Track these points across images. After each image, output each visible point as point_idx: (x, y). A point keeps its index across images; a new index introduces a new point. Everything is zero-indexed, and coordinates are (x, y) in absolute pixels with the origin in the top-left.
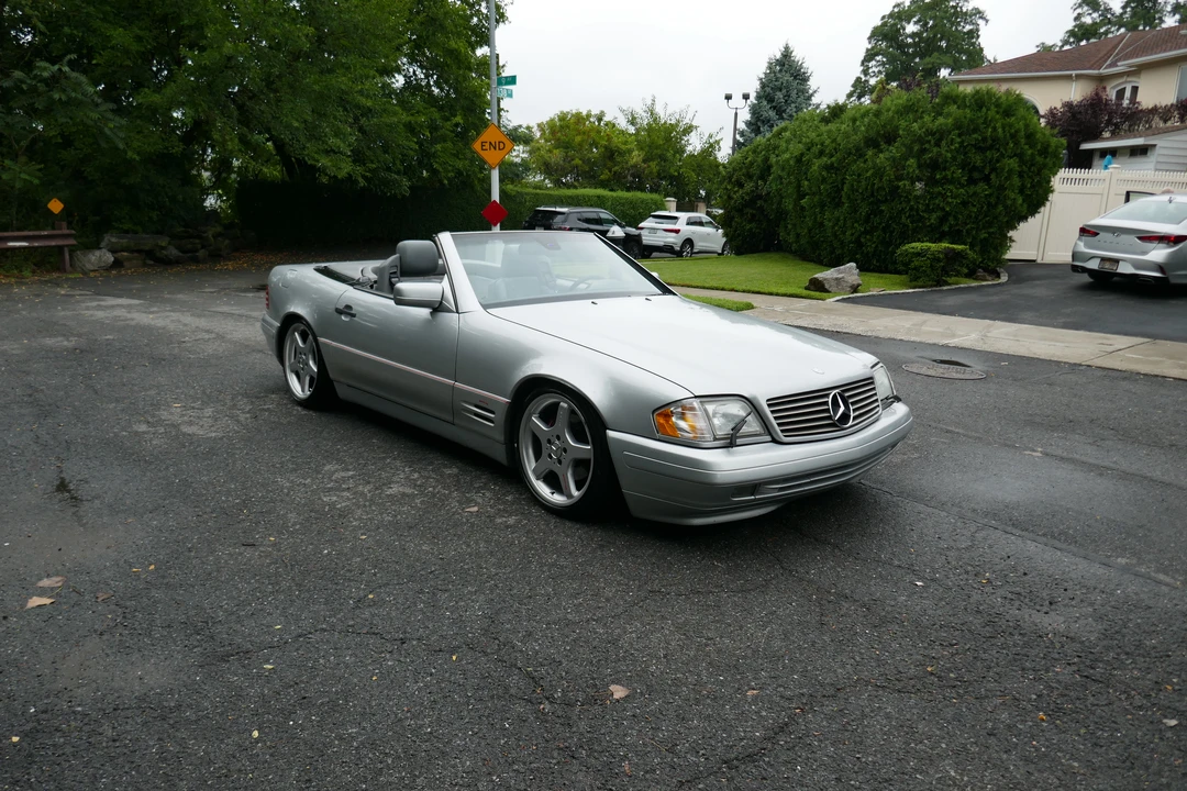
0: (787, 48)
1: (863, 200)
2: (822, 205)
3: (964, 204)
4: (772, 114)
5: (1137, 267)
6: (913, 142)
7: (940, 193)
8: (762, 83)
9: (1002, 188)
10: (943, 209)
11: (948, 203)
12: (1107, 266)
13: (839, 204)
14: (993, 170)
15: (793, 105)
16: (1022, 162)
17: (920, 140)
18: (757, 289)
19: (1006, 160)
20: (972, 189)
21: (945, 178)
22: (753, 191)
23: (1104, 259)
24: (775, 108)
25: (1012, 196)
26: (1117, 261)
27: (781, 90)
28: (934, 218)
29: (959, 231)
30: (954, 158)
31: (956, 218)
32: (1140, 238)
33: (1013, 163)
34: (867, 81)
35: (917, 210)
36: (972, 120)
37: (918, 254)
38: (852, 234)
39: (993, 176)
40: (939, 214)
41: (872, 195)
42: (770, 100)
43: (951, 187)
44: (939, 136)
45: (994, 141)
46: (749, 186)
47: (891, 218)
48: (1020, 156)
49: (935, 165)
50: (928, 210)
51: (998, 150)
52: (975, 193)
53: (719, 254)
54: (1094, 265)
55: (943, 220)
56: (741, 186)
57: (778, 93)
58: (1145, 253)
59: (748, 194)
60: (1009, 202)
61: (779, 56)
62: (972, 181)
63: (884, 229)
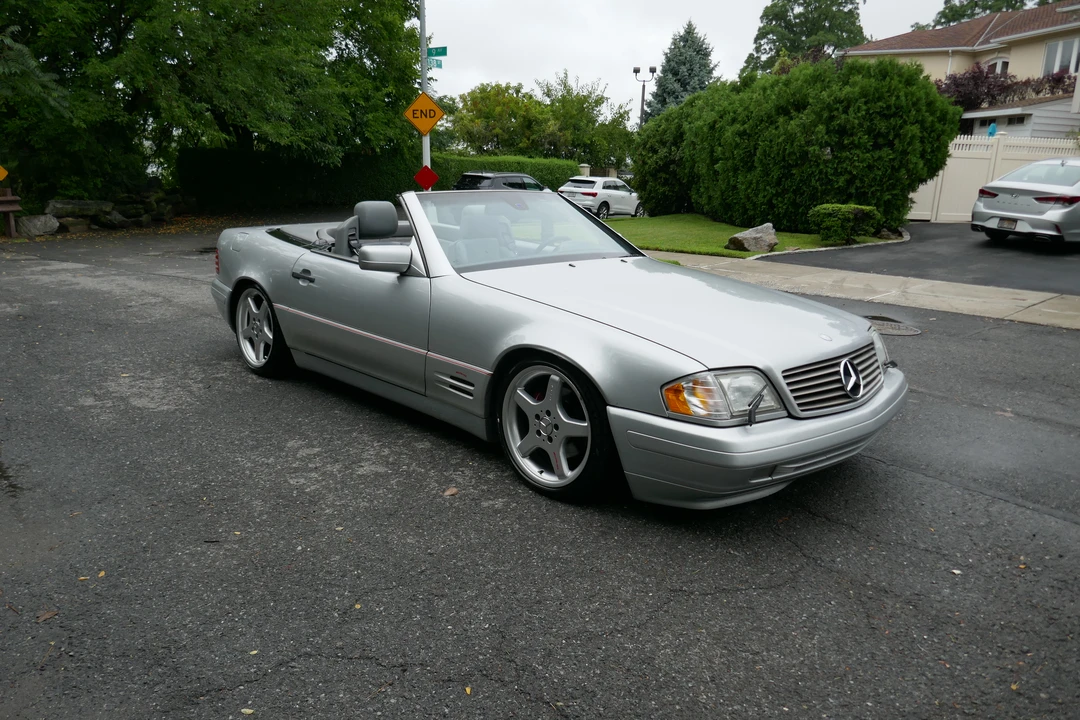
0: (690, 25)
1: (775, 164)
2: (736, 170)
3: (870, 167)
4: (677, 86)
5: (1034, 226)
6: (822, 109)
7: (847, 157)
8: (667, 57)
9: (905, 153)
10: (850, 173)
11: (855, 167)
12: (1006, 226)
13: (751, 168)
14: (897, 136)
15: (696, 78)
16: (923, 128)
17: (829, 108)
18: (680, 249)
19: (908, 127)
20: (877, 154)
21: (852, 143)
22: (666, 157)
23: (1003, 219)
24: (679, 80)
25: (914, 160)
26: (1015, 221)
27: (685, 64)
28: (842, 181)
29: (865, 193)
30: (861, 125)
31: (862, 181)
32: (1037, 199)
33: (915, 129)
34: (759, 58)
35: (826, 173)
36: (877, 89)
37: (830, 215)
38: (764, 197)
39: (896, 142)
40: (847, 176)
41: (784, 159)
42: (675, 74)
43: (857, 152)
44: (847, 104)
45: (897, 108)
46: (663, 152)
47: (801, 181)
48: (922, 123)
49: (842, 131)
50: (836, 173)
51: (901, 117)
52: (880, 158)
53: (632, 216)
54: (993, 224)
55: (850, 182)
56: (655, 152)
57: (682, 67)
58: (1042, 213)
59: (661, 159)
60: (911, 166)
61: (682, 33)
62: (877, 147)
63: (794, 192)
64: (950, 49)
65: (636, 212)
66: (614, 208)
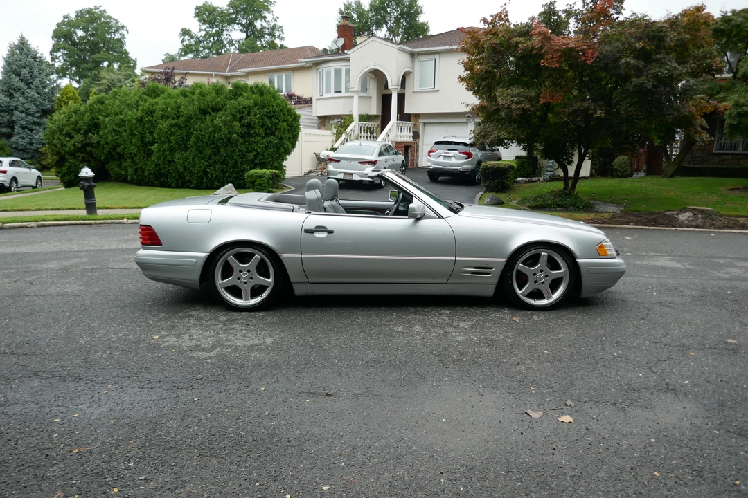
0: (22, 38)
1: (207, 145)
3: (266, 147)
4: (22, 85)
5: (361, 177)
6: (236, 112)
7: (253, 142)
8: (6, 62)
9: (281, 138)
10: (256, 150)
11: (258, 147)
12: (348, 177)
13: (186, 148)
14: (276, 129)
15: (38, 79)
16: (288, 125)
17: (239, 111)
19: (281, 124)
20: (268, 139)
21: (255, 133)
23: (345, 174)
24: (22, 80)
25: (287, 142)
26: (352, 174)
27: (25, 68)
28: (252, 156)
29: (264, 163)
30: (259, 123)
31: (262, 155)
32: (360, 163)
33: (284, 124)
35: (242, 151)
36: (262, 101)
37: (260, 176)
38: (200, 167)
39: (277, 132)
40: (255, 153)
41: (213, 143)
42: (18, 75)
43: (259, 138)
44: (249, 110)
45: (274, 113)
46: (78, 137)
47: (227, 156)
48: (287, 121)
49: (249, 126)
50: (248, 151)
51: (277, 118)
52: (270, 142)
54: (341, 177)
55: (256, 156)
57: (24, 70)
58: (364, 170)
59: (79, 143)
60: (286, 146)
61: (16, 43)
62: (267, 135)
63: (222, 163)
64: (214, 73)
65: (36, 184)
66: (21, 181)
